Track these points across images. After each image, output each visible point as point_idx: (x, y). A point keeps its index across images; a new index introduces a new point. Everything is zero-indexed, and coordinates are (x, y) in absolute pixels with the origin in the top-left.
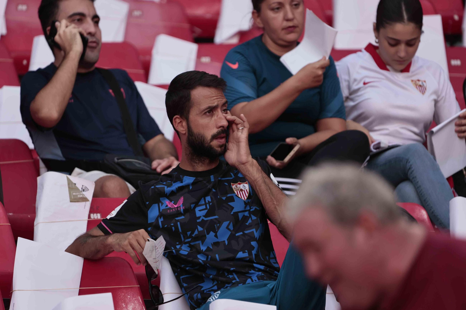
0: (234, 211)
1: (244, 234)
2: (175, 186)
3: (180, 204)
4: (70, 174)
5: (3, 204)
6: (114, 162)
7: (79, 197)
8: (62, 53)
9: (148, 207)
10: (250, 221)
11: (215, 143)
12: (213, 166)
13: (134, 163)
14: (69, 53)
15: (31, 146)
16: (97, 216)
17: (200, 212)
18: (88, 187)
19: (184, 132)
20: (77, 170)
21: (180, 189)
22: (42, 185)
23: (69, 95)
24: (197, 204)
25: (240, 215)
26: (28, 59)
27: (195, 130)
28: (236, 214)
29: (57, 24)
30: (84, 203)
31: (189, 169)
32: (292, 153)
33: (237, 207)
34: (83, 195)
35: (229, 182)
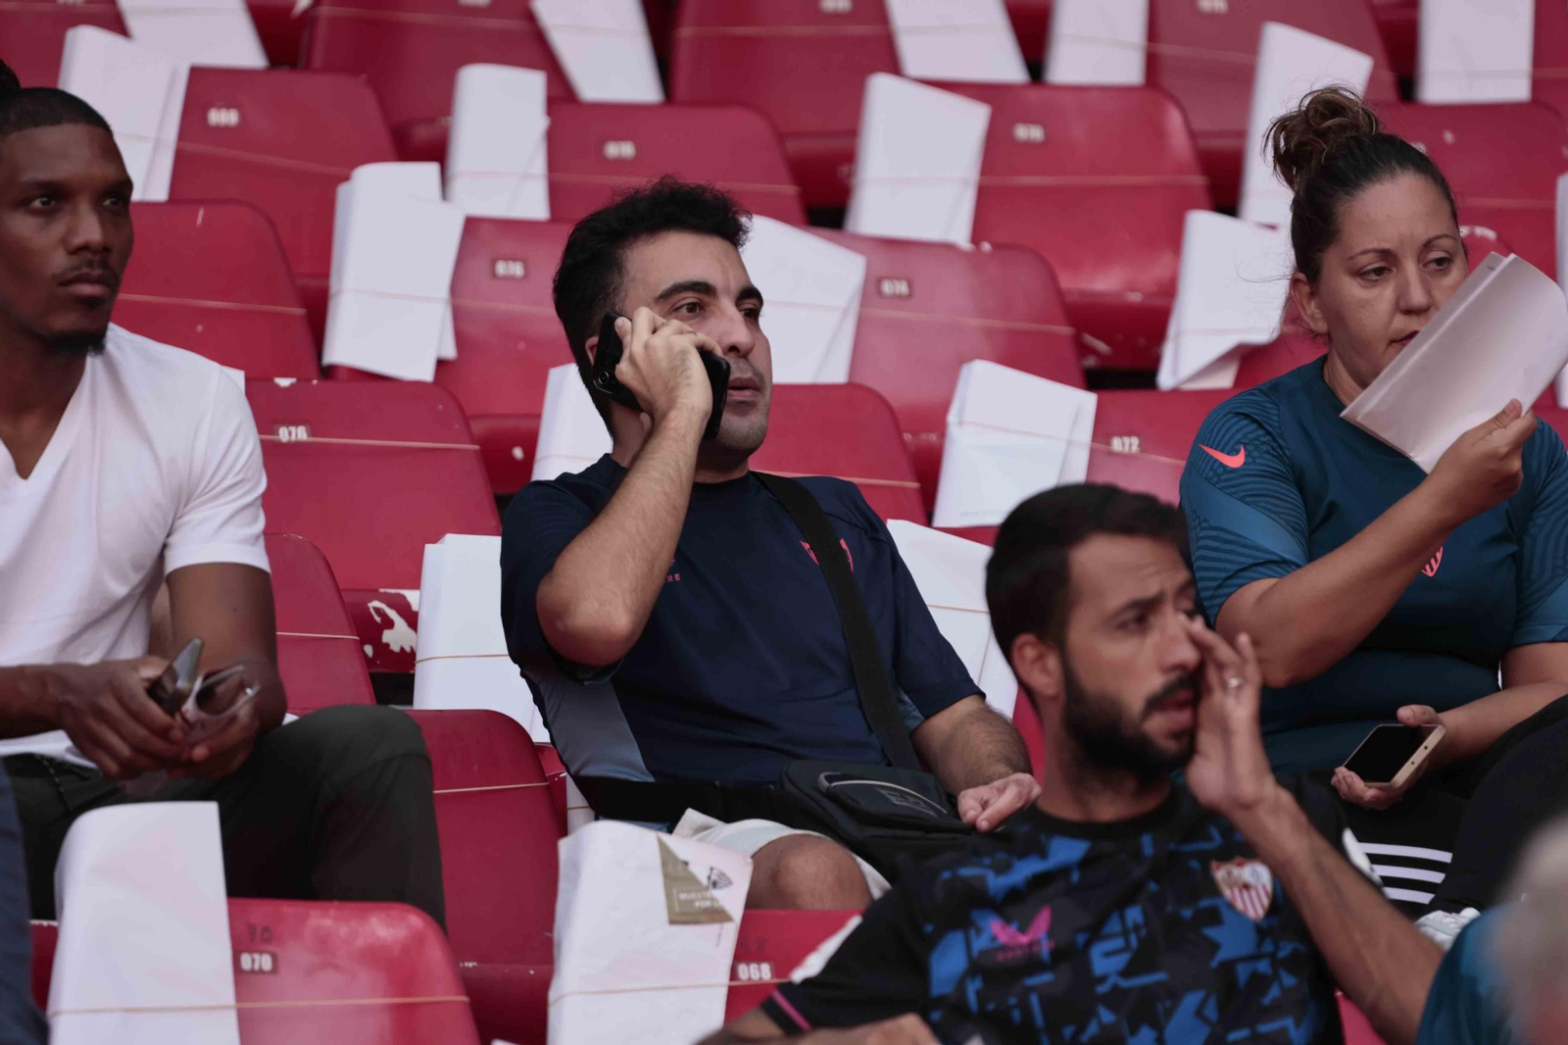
0: (1222, 955)
1: (1256, 1037)
2: (1024, 870)
3: (1038, 933)
4: (670, 831)
5: (445, 932)
6: (818, 790)
7: (699, 908)
8: (645, 418)
9: (931, 942)
10: (1274, 992)
11: (1158, 725)
12: (1150, 803)
13: (884, 792)
14: (664, 415)
15: (540, 735)
16: (760, 970)
17: (1106, 961)
18: (730, 874)
19: (1051, 691)
20: (692, 816)
21: (1039, 881)
22: (576, 867)
23: (666, 557)
24: (1095, 933)
25: (1243, 972)
26: (530, 444)
27: (1090, 682)
28: (1229, 966)
29: (621, 322)
30: (714, 928)
31: (1067, 811)
32: (1419, 756)
33: (1231, 943)
34: (713, 899)
35: (1206, 859)
